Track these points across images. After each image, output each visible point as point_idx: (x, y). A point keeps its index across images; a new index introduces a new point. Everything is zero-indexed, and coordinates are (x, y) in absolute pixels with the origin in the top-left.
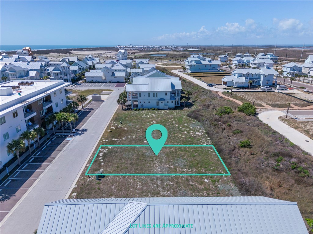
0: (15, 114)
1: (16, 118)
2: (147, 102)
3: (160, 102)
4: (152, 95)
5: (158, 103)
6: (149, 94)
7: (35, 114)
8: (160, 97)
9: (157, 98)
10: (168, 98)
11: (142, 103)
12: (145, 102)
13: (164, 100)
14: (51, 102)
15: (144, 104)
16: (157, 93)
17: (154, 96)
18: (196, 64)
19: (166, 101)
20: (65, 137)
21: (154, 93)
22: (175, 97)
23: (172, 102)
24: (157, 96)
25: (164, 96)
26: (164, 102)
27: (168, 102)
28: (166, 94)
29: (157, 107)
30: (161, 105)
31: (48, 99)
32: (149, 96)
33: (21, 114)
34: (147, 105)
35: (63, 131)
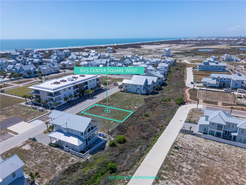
0: (70, 88)
1: (70, 90)
2: (132, 89)
3: (138, 90)
4: (134, 86)
5: (137, 90)
6: (133, 85)
7: (78, 89)
8: (138, 87)
9: (136, 88)
10: (142, 88)
11: (130, 89)
12: (131, 89)
13: (140, 89)
14: (87, 84)
15: (130, 90)
16: (136, 85)
17: (135, 87)
18: (204, 65)
19: (141, 90)
20: (87, 99)
21: (135, 85)
22: (148, 88)
23: (144, 91)
24: (136, 87)
25: (140, 87)
26: (139, 90)
27: (142, 91)
28: (141, 86)
29: (136, 92)
30: (138, 92)
31: (86, 83)
32: (133, 86)
33: (72, 88)
34: (131, 91)
35: (88, 97)
